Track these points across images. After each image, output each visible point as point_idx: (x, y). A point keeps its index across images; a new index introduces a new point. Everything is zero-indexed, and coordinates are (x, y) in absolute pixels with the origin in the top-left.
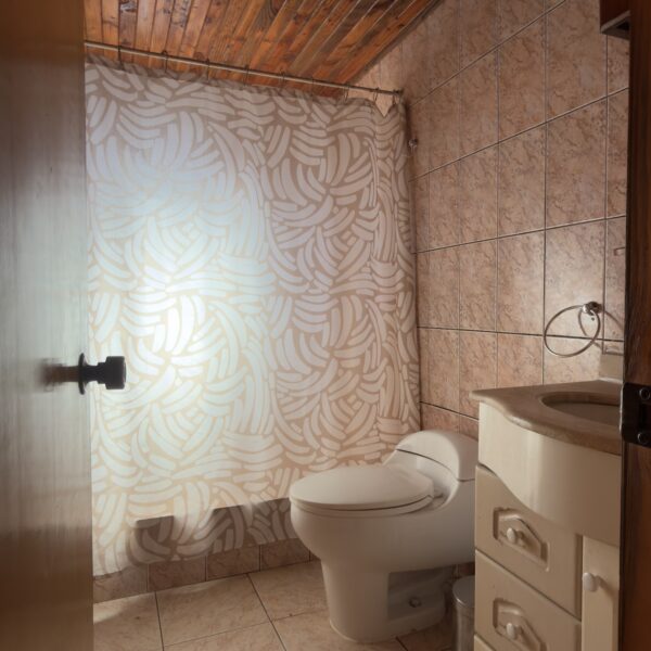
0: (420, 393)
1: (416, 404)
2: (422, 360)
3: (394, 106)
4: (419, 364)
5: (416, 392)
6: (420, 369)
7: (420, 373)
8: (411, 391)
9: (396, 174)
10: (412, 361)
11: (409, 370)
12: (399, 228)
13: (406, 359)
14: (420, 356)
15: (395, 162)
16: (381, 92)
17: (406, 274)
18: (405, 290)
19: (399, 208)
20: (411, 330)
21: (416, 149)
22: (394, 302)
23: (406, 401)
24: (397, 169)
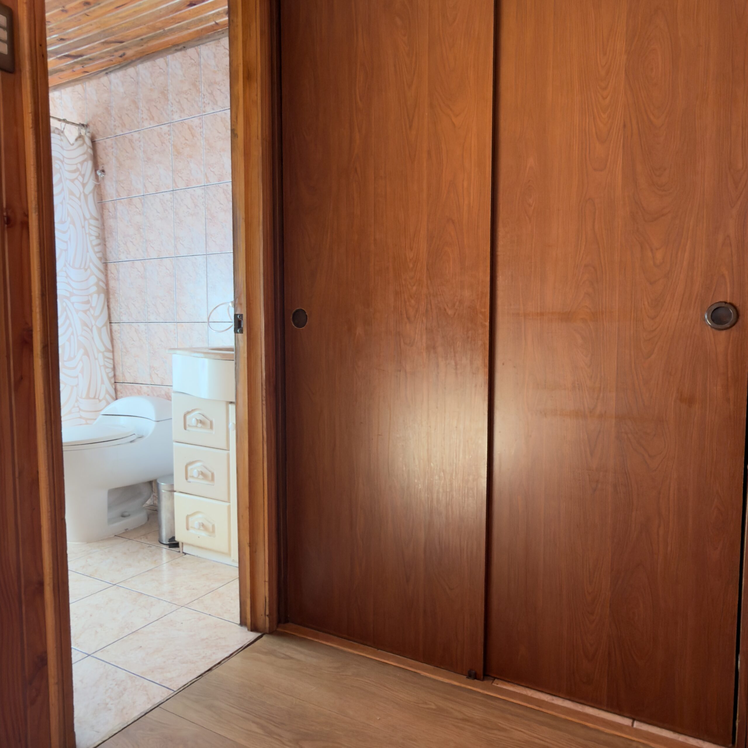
0: (115, 376)
1: (112, 384)
2: (116, 349)
3: (80, 137)
4: (113, 352)
5: (111, 374)
6: (113, 356)
7: (113, 360)
8: (107, 374)
9: (86, 196)
10: (107, 350)
11: (105, 357)
12: (91, 241)
13: (102, 349)
14: (113, 346)
15: (84, 185)
16: (68, 122)
17: (99, 280)
18: (98, 293)
19: (90, 224)
20: (105, 325)
21: (103, 178)
22: (88, 302)
23: (103, 382)
24: (87, 192)
